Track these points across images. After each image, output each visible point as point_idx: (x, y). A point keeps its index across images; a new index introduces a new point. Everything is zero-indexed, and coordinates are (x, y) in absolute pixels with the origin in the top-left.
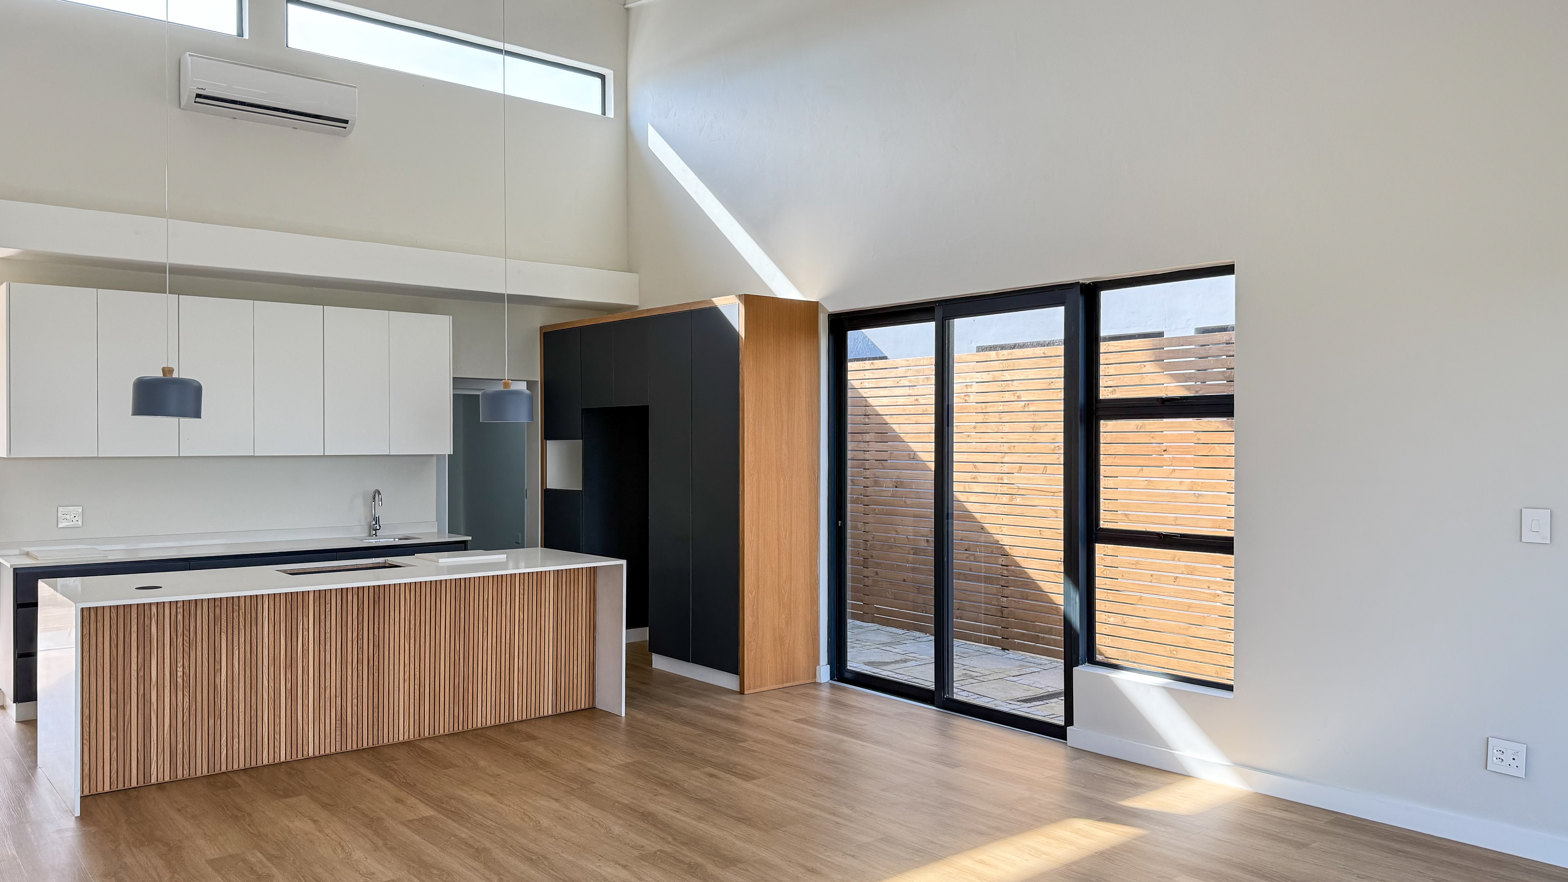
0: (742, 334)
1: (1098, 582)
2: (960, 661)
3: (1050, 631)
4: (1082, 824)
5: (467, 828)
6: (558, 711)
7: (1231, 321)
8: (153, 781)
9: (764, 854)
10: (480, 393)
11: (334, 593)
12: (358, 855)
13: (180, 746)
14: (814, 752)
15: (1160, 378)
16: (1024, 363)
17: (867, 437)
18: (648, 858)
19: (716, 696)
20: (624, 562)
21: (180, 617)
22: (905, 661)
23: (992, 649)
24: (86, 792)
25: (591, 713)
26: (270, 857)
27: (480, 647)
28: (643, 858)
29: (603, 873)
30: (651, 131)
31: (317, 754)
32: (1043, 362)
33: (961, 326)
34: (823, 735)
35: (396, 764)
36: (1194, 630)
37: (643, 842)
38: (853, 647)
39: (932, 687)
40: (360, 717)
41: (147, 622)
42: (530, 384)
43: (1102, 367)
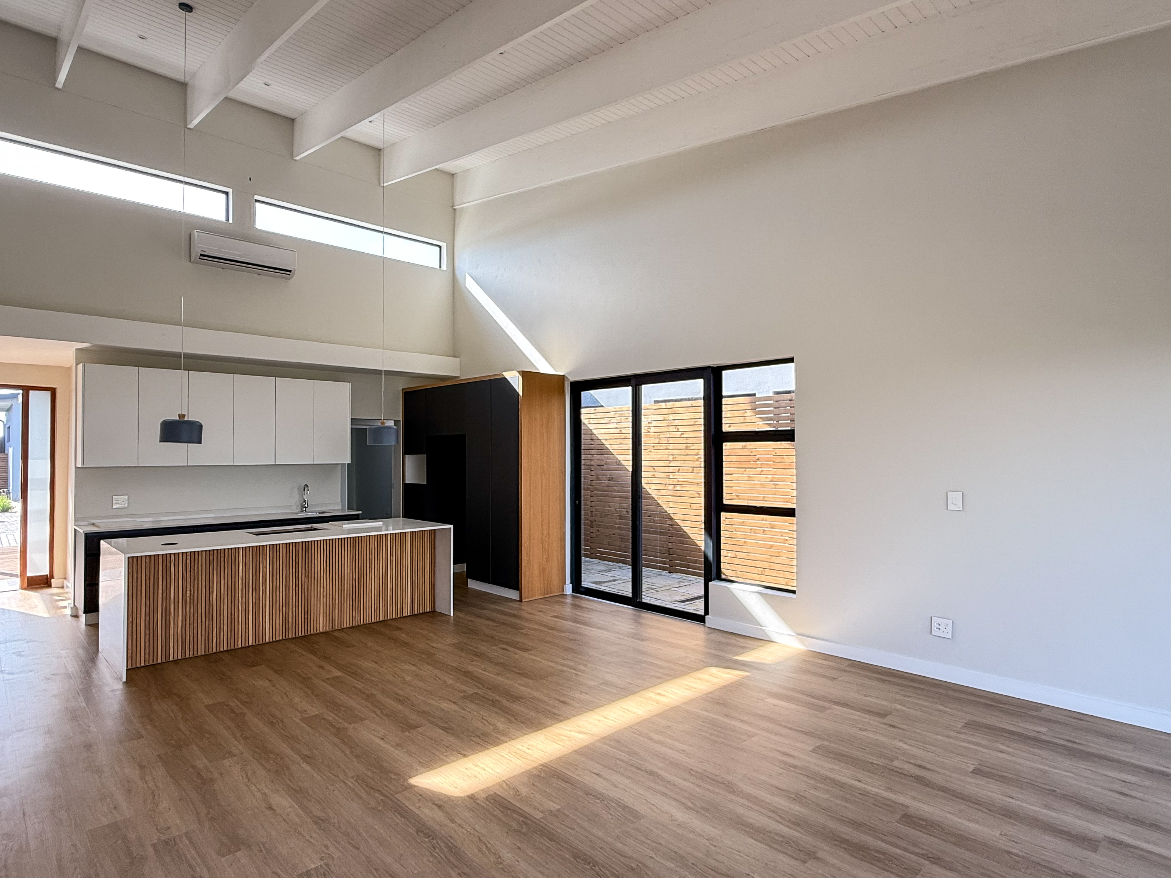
0: (521, 394)
1: (723, 533)
2: (646, 580)
3: (696, 562)
4: (714, 670)
5: (362, 682)
6: (414, 613)
7: (793, 388)
8: (171, 659)
9: (535, 693)
10: (367, 427)
11: (281, 546)
12: (297, 700)
13: (188, 638)
14: (563, 635)
15: (754, 419)
16: (681, 410)
17: (593, 452)
18: (468, 697)
19: (506, 603)
20: (452, 526)
21: (188, 561)
22: (615, 581)
23: (664, 573)
24: (130, 667)
25: (433, 615)
26: (243, 703)
27: (368, 576)
28: (465, 697)
29: (442, 707)
30: (468, 278)
31: (271, 640)
32: (692, 410)
33: (645, 389)
34: (569, 624)
35: (318, 645)
36: (774, 559)
37: (466, 688)
38: (584, 573)
39: (630, 595)
40: (297, 618)
41: (168, 565)
42: (396, 422)
43: (723, 413)
